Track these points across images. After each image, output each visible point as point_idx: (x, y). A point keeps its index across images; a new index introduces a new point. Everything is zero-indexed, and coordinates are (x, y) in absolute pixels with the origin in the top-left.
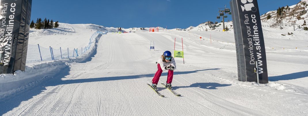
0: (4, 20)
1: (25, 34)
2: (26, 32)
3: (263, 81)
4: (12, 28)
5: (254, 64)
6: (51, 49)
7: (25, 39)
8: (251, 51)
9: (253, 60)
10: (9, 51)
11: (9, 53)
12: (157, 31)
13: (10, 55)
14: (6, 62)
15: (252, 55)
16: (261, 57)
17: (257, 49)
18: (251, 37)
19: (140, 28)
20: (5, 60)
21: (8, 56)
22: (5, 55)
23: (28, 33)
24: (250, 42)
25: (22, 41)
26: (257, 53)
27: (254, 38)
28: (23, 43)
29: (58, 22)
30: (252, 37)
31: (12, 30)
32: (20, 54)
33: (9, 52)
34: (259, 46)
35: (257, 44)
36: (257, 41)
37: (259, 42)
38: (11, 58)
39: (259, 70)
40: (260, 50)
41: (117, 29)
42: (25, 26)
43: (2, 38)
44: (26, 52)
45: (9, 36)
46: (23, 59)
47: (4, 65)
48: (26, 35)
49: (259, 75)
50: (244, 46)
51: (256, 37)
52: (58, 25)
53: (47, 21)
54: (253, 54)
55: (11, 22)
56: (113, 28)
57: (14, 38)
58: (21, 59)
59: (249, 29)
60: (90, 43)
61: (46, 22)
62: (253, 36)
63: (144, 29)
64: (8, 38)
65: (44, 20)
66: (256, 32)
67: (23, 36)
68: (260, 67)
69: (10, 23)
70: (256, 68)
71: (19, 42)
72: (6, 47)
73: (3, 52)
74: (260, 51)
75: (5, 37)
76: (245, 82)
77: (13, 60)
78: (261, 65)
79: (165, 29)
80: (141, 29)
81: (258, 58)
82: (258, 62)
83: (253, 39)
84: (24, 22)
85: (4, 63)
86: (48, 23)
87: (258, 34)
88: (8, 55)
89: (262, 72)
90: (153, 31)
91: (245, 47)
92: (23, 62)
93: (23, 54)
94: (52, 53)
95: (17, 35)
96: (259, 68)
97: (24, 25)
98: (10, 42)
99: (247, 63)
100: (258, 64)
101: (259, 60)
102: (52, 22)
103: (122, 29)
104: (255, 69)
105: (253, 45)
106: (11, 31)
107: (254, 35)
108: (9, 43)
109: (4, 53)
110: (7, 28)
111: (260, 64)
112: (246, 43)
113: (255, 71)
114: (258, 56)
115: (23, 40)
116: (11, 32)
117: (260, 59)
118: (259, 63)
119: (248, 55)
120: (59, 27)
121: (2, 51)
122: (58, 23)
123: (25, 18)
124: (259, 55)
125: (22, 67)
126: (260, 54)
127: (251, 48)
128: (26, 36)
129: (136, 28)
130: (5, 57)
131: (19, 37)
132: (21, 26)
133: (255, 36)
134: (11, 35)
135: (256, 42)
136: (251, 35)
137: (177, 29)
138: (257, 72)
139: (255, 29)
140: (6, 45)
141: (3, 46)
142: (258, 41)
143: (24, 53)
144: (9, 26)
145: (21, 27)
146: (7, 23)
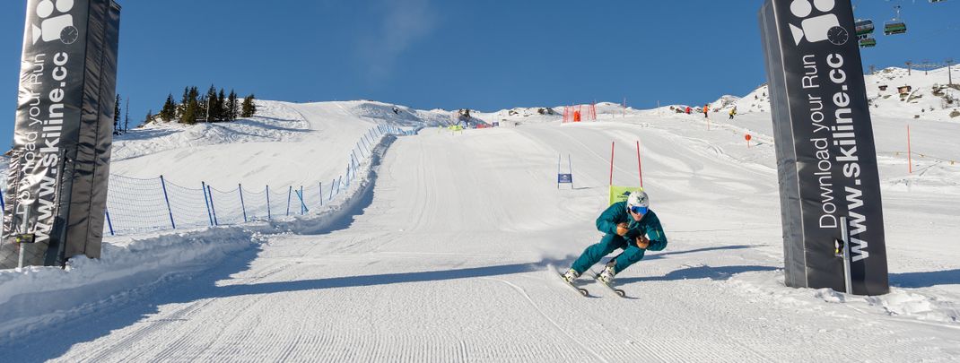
0: (34, 106)
1: (99, 146)
2: (102, 138)
3: (869, 287)
4: (60, 128)
5: (836, 226)
6: (207, 189)
7: (99, 161)
8: (824, 181)
9: (829, 214)
10: (50, 198)
11: (50, 205)
12: (591, 116)
13: (53, 210)
14: (42, 230)
15: (827, 195)
16: (860, 203)
17: (848, 175)
18: (823, 133)
19: (537, 109)
20: (38, 224)
21: (49, 214)
22: (41, 209)
23: (109, 142)
24: (822, 152)
25: (88, 167)
26: (847, 189)
27: (835, 135)
28: (92, 173)
29: (252, 97)
30: (828, 134)
31: (58, 134)
32: (86, 206)
33: (52, 200)
34: (854, 165)
35: (848, 156)
36: (848, 148)
37: (854, 150)
38: (57, 219)
39: (854, 249)
40: (857, 178)
41: (454, 115)
42: (97, 121)
43: (31, 158)
44: (104, 202)
45: (50, 153)
46: (93, 222)
47: (37, 240)
48: (103, 149)
49: (853, 265)
50: (799, 166)
51: (845, 131)
52: (254, 107)
53: (218, 96)
54: (831, 191)
55: (56, 111)
56: (441, 112)
57: (66, 159)
58: (86, 221)
59: (818, 106)
60: (354, 165)
61: (213, 98)
62: (833, 128)
63: (551, 113)
64: (47, 160)
65: (206, 94)
66: (842, 116)
67: (92, 151)
68: (857, 236)
69: (52, 115)
70: (841, 242)
71: (80, 171)
72: (43, 186)
73: (32, 201)
74: (858, 182)
75: (40, 155)
76: (802, 289)
77: (61, 225)
78: (862, 229)
79: (629, 108)
80: (541, 112)
81: (850, 207)
82: (849, 219)
83: (831, 140)
84: (93, 110)
85: (38, 233)
86: (222, 101)
87: (850, 120)
88: (47, 209)
89: (865, 255)
90: (578, 117)
91: (801, 167)
92: (95, 230)
93: (95, 207)
94: (210, 203)
95: (74, 150)
96: (853, 240)
97: (93, 117)
98: (54, 171)
99: (811, 224)
100: (850, 228)
101: (851, 214)
102: (232, 97)
103: (473, 114)
104: (837, 245)
105: (832, 160)
106: (54, 138)
107: (837, 125)
108: (49, 174)
109: (36, 205)
110: (45, 129)
111: (858, 226)
112: (806, 153)
113: (837, 251)
114: (849, 198)
115: (94, 162)
116: (57, 141)
117: (854, 210)
118: (852, 223)
119: (811, 196)
120: (257, 114)
121: (31, 198)
122: (253, 100)
123: (96, 98)
124: (854, 197)
125: (92, 247)
126: (859, 193)
127: (824, 173)
128: (102, 152)
129: (521, 111)
130: (40, 218)
131: (80, 156)
132: (85, 122)
133: (840, 128)
134: (57, 149)
135: (842, 151)
136: (823, 127)
137: (672, 108)
138: (845, 255)
139: (841, 104)
140: (43, 181)
141: (32, 183)
142: (851, 146)
143: (95, 204)
144: (51, 122)
145: (83, 125)
146: (45, 115)
